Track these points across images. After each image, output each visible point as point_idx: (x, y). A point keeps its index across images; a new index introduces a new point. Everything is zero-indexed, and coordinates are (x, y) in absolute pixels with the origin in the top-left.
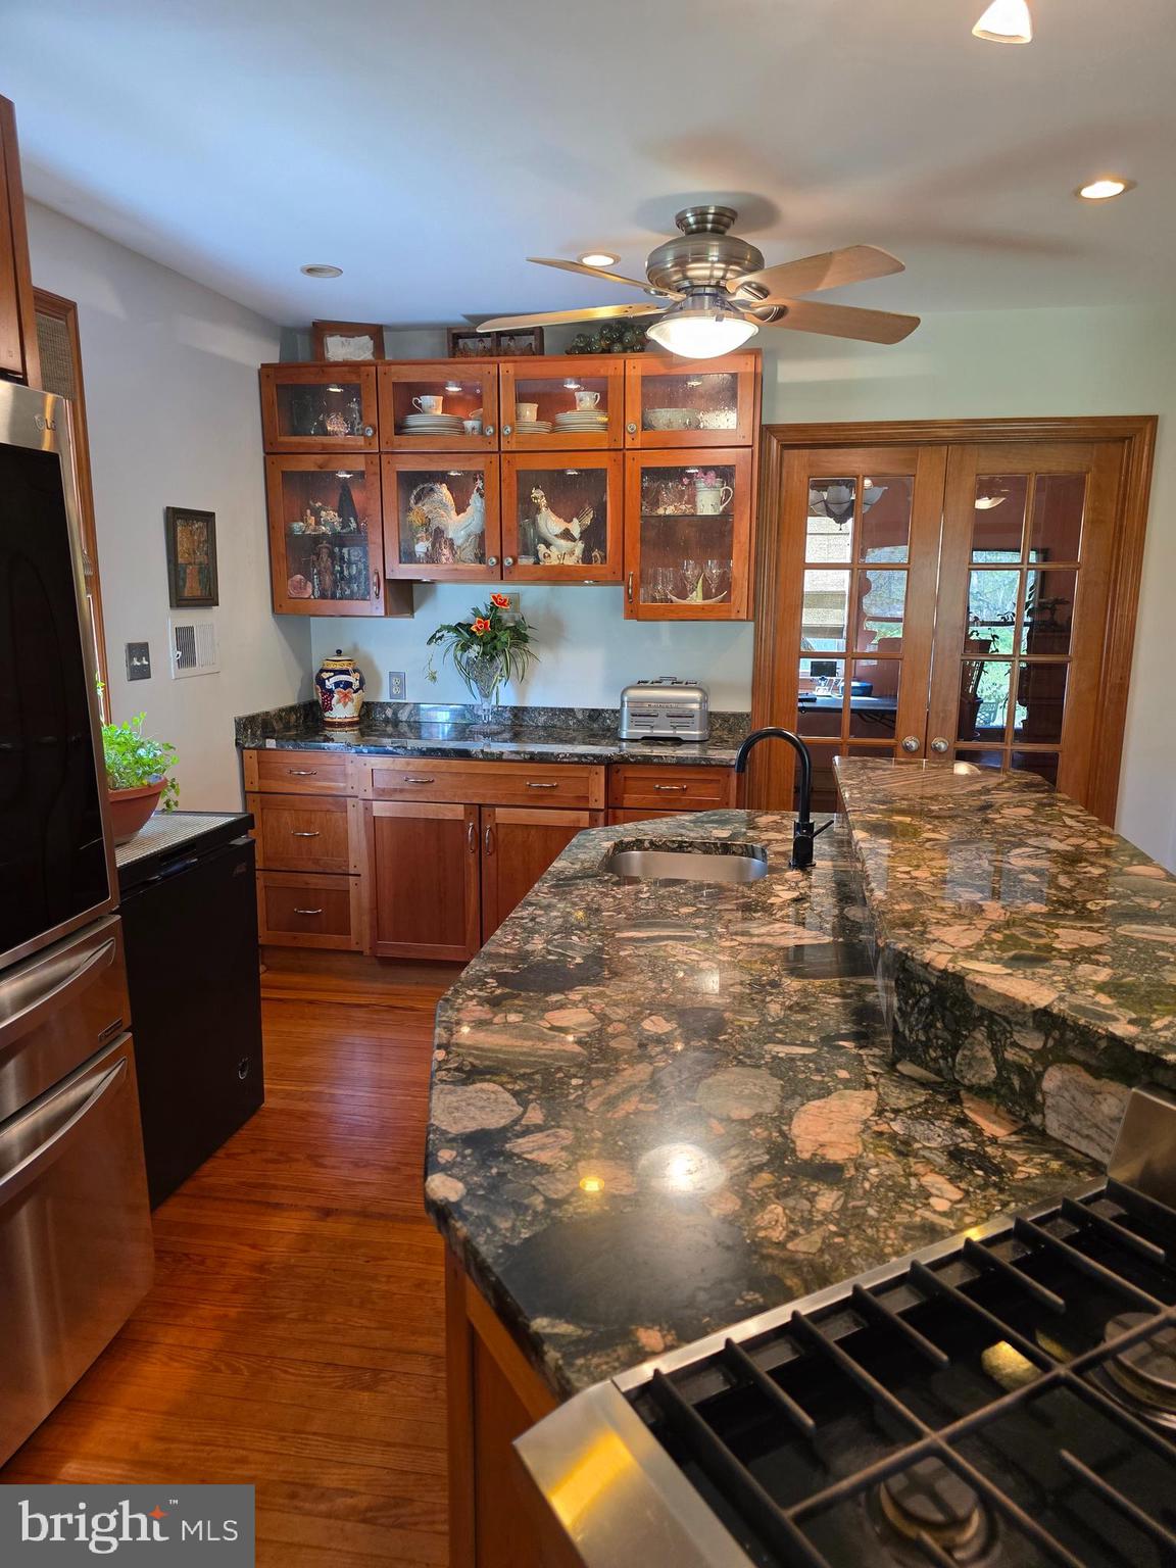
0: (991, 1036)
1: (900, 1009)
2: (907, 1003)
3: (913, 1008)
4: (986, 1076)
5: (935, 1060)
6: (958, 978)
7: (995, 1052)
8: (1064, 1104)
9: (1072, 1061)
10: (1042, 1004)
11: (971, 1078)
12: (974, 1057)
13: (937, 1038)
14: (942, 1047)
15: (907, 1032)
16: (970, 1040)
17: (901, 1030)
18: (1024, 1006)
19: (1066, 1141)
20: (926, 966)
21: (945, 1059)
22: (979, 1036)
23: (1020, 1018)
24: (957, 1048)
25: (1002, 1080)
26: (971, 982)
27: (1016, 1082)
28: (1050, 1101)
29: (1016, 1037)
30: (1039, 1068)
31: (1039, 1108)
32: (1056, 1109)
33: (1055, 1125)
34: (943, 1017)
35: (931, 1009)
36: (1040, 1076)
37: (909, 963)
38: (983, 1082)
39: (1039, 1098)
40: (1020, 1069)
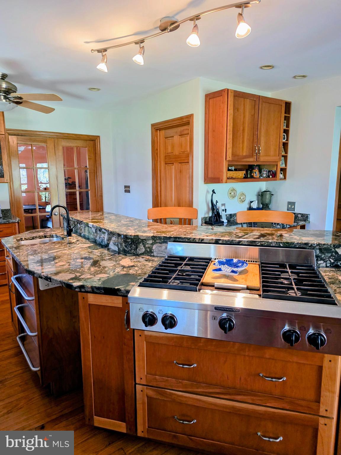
0: (143, 244)
1: (125, 246)
2: (126, 244)
3: (127, 245)
4: (143, 251)
5: (133, 252)
6: (138, 236)
7: (144, 246)
8: (157, 250)
9: (157, 243)
10: (152, 235)
11: (140, 252)
12: (140, 249)
13: (133, 248)
14: (134, 249)
15: (127, 249)
16: (139, 246)
17: (125, 249)
18: (150, 236)
19: (158, 256)
20: (131, 236)
21: (135, 251)
22: (141, 245)
23: (149, 238)
24: (137, 248)
25: (146, 250)
26: (140, 236)
27: (148, 250)
28: (154, 251)
29: (147, 242)
30: (152, 246)
31: (153, 252)
32: (155, 251)
33: (156, 254)
34: (134, 244)
35: (131, 243)
36: (152, 247)
37: (127, 236)
38: (142, 252)
39: (152, 251)
40: (149, 247)
